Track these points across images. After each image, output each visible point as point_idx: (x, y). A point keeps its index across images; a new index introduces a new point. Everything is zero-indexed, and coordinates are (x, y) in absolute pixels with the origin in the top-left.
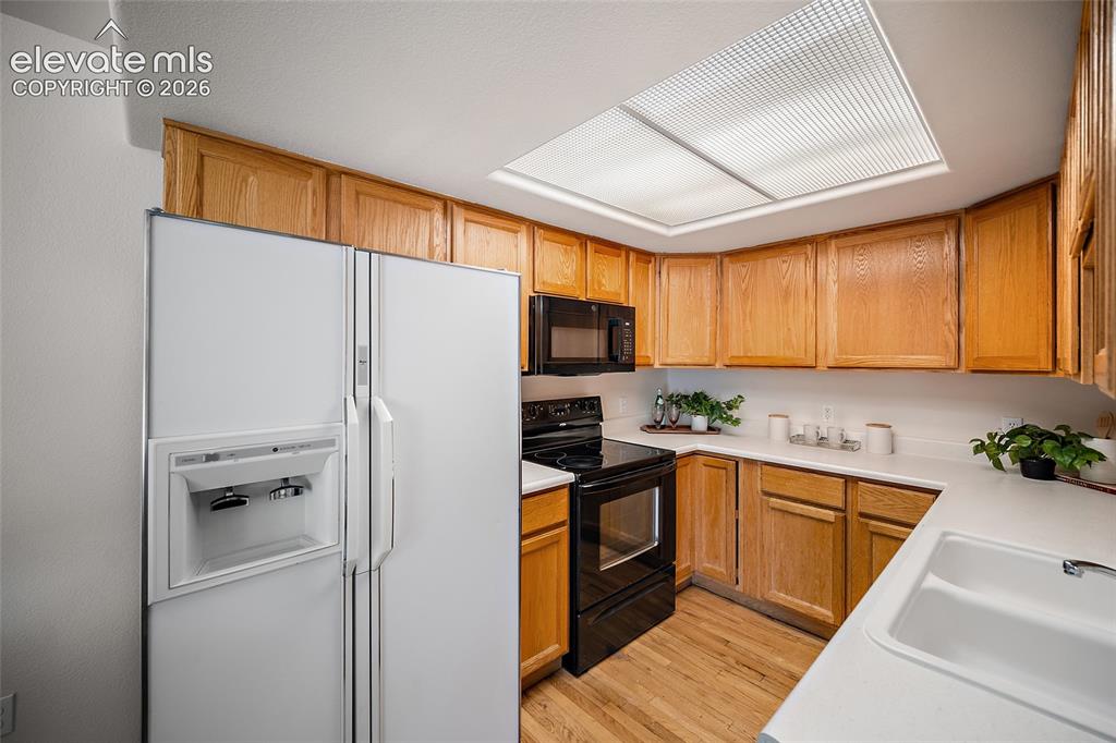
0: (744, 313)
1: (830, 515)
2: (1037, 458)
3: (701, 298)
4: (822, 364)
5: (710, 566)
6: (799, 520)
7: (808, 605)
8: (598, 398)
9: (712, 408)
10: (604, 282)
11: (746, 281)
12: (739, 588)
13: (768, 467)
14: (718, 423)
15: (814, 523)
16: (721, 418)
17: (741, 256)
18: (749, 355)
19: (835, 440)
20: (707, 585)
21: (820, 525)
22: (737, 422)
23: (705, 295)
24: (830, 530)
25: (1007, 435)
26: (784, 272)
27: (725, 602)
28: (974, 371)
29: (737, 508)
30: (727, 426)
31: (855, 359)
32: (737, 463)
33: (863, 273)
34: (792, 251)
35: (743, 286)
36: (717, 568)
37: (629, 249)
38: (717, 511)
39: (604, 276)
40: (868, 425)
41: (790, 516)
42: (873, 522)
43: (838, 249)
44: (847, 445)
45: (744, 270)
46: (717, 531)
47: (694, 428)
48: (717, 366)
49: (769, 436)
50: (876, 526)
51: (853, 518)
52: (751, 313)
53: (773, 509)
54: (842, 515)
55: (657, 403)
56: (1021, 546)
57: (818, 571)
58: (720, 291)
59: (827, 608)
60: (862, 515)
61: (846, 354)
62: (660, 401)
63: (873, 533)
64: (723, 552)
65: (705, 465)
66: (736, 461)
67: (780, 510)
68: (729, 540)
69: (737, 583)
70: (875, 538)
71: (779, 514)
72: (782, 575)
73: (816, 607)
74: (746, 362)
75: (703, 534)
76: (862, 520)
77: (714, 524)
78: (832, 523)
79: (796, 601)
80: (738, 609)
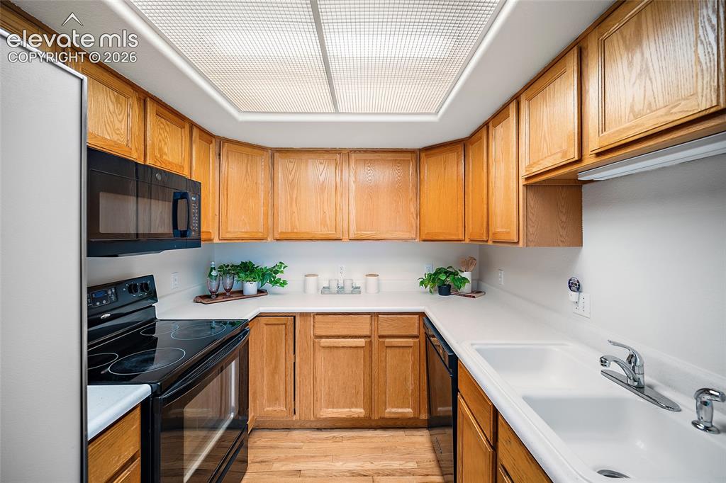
0: (291, 198)
1: (361, 342)
2: (444, 285)
3: (256, 183)
4: (346, 237)
5: (270, 409)
6: (342, 350)
7: (348, 410)
8: (151, 277)
9: (264, 275)
10: (166, 150)
11: (293, 173)
12: (296, 418)
13: (320, 317)
14: (267, 286)
15: (351, 350)
16: (271, 282)
17: (289, 154)
18: (295, 231)
19: (348, 288)
20: (266, 425)
21: (355, 350)
22: (284, 283)
23: (259, 181)
24: (361, 352)
25: (433, 275)
26: (321, 170)
27: (284, 433)
28: (424, 241)
29: (294, 353)
30: (277, 288)
31: (365, 234)
32: (295, 317)
33: (370, 178)
34: (326, 156)
35: (291, 177)
36: (277, 408)
37: (193, 125)
38: (277, 360)
39: (166, 144)
40: (367, 276)
41: (335, 350)
42: (387, 340)
43: (356, 160)
44: (356, 290)
45: (291, 165)
46: (277, 377)
47: (246, 293)
48: (269, 240)
49: (305, 291)
50: (389, 342)
51: (375, 340)
52: (296, 198)
53: (324, 347)
54: (369, 340)
55: (210, 275)
56: (504, 342)
57: (354, 384)
58: (273, 179)
59: (360, 407)
60: (381, 337)
61: (361, 231)
62: (214, 273)
63: (386, 347)
64: (282, 393)
65: (266, 324)
66: (294, 316)
67: (328, 347)
68: (288, 382)
69: (295, 413)
70: (388, 350)
71: (327, 350)
72: (330, 395)
73: (352, 410)
74: (294, 237)
75: (265, 383)
76: (381, 340)
77: (274, 371)
78: (363, 347)
79: (340, 410)
80: (296, 434)
